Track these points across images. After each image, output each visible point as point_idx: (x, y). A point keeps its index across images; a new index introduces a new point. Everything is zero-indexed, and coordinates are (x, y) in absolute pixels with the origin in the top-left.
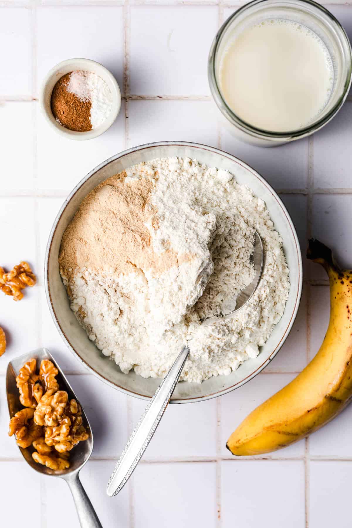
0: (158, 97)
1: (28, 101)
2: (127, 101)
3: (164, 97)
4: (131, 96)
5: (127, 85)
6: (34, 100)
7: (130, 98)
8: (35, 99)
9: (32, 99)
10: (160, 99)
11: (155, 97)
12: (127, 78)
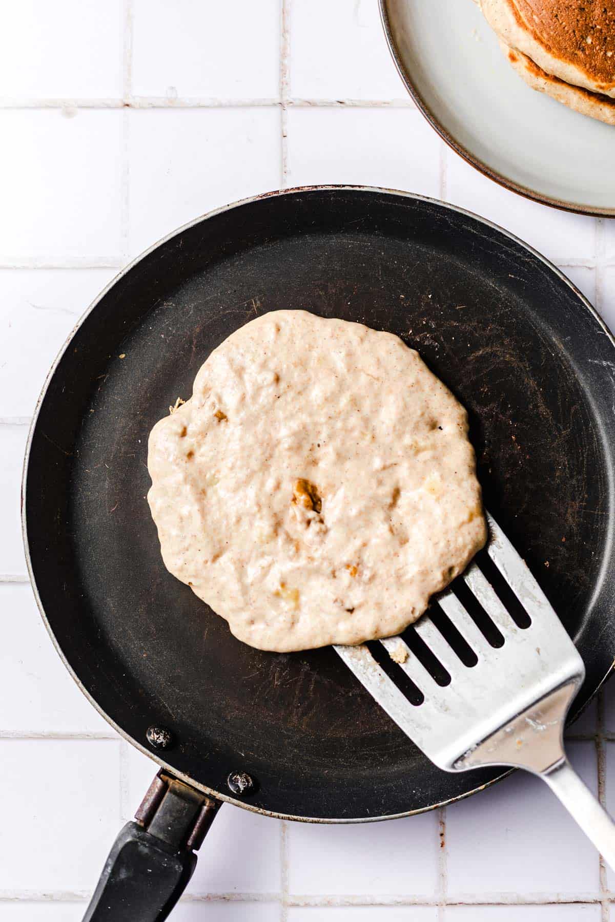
0: (338, 102)
1: (116, 107)
2: (284, 110)
3: (347, 102)
4: (292, 101)
5: (285, 83)
6: (127, 107)
7: (291, 104)
8: (128, 105)
9: (123, 104)
10: (342, 105)
11: (332, 103)
12: (286, 71)
